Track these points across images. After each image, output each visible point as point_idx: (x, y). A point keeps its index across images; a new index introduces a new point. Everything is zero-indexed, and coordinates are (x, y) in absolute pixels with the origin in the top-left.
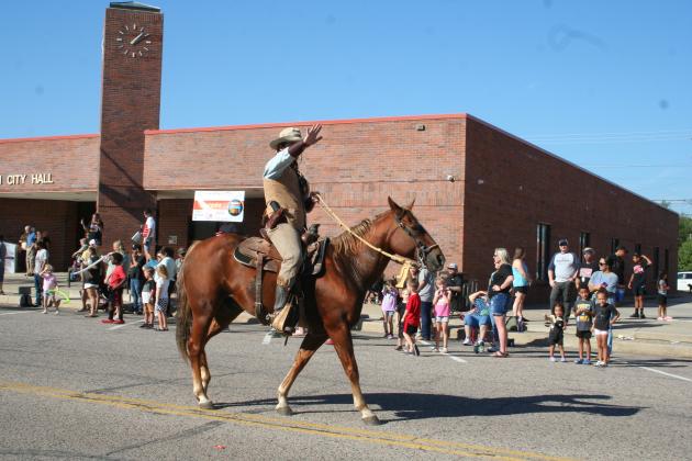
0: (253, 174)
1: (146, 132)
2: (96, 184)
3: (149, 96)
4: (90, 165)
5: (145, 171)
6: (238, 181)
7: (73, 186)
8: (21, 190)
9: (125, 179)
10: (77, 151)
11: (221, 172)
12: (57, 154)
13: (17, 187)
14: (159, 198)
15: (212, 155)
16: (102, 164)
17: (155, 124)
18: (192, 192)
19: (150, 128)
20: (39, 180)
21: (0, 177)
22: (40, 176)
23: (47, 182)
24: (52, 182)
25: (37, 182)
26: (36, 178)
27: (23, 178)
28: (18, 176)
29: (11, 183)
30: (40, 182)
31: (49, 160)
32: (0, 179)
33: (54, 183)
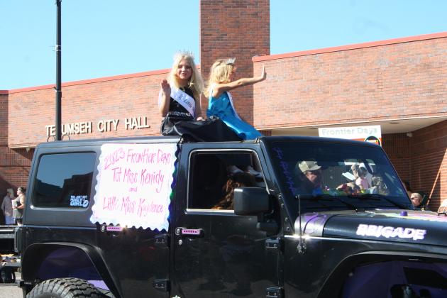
0: (391, 104)
1: (255, 58)
3: (256, 14)
5: (255, 107)
6: (371, 113)
11: (347, 102)
12: (152, 93)
13: (108, 134)
15: (338, 81)
17: (265, 49)
18: (316, 129)
19: (259, 54)
20: (133, 125)
21: (90, 124)
22: (134, 120)
23: (142, 126)
24: (147, 126)
25: (131, 127)
26: (130, 123)
27: (115, 124)
28: (109, 121)
29: (102, 130)
30: (134, 127)
31: (144, 101)
32: (90, 126)
33: (150, 127)
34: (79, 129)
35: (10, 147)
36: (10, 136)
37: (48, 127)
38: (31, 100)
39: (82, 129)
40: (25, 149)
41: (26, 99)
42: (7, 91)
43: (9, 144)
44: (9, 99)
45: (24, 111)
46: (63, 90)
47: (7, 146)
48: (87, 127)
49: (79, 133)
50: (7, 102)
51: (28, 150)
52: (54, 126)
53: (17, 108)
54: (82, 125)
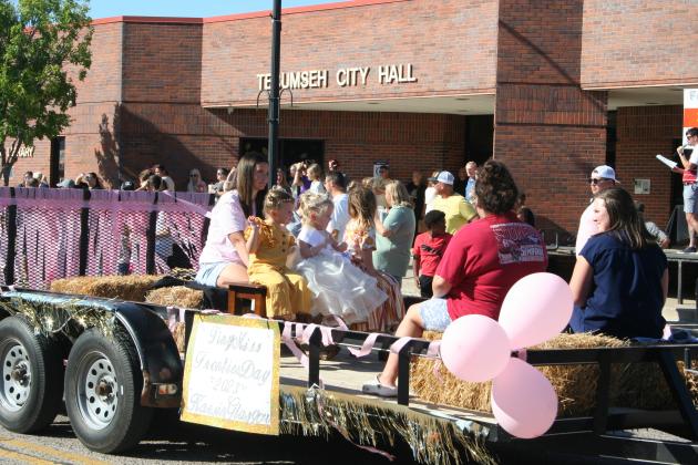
2: (492, 80)
4: (481, 46)
5: (584, 53)
7: (451, 86)
8: (361, 96)
9: (546, 69)
10: (457, 19)
12: (422, 27)
13: (352, 91)
14: (612, 105)
16: (501, 42)
18: (679, 91)
20: (392, 76)
21: (325, 74)
22: (393, 69)
23: (404, 80)
24: (413, 79)
25: (387, 80)
26: (386, 73)
27: (363, 75)
28: (354, 70)
29: (343, 83)
30: (393, 80)
31: (409, 39)
32: (324, 77)
33: (416, 81)
34: (308, 82)
35: (205, 106)
36: (203, 89)
37: (261, 76)
38: (236, 34)
39: (313, 81)
40: (225, 110)
41: (229, 33)
42: (201, 19)
43: (202, 101)
44: (204, 31)
45: (227, 51)
46: (283, 19)
47: (199, 103)
48: (320, 78)
49: (308, 87)
50: (200, 37)
51: (230, 111)
52: (270, 75)
53: (215, 45)
54: (313, 75)
